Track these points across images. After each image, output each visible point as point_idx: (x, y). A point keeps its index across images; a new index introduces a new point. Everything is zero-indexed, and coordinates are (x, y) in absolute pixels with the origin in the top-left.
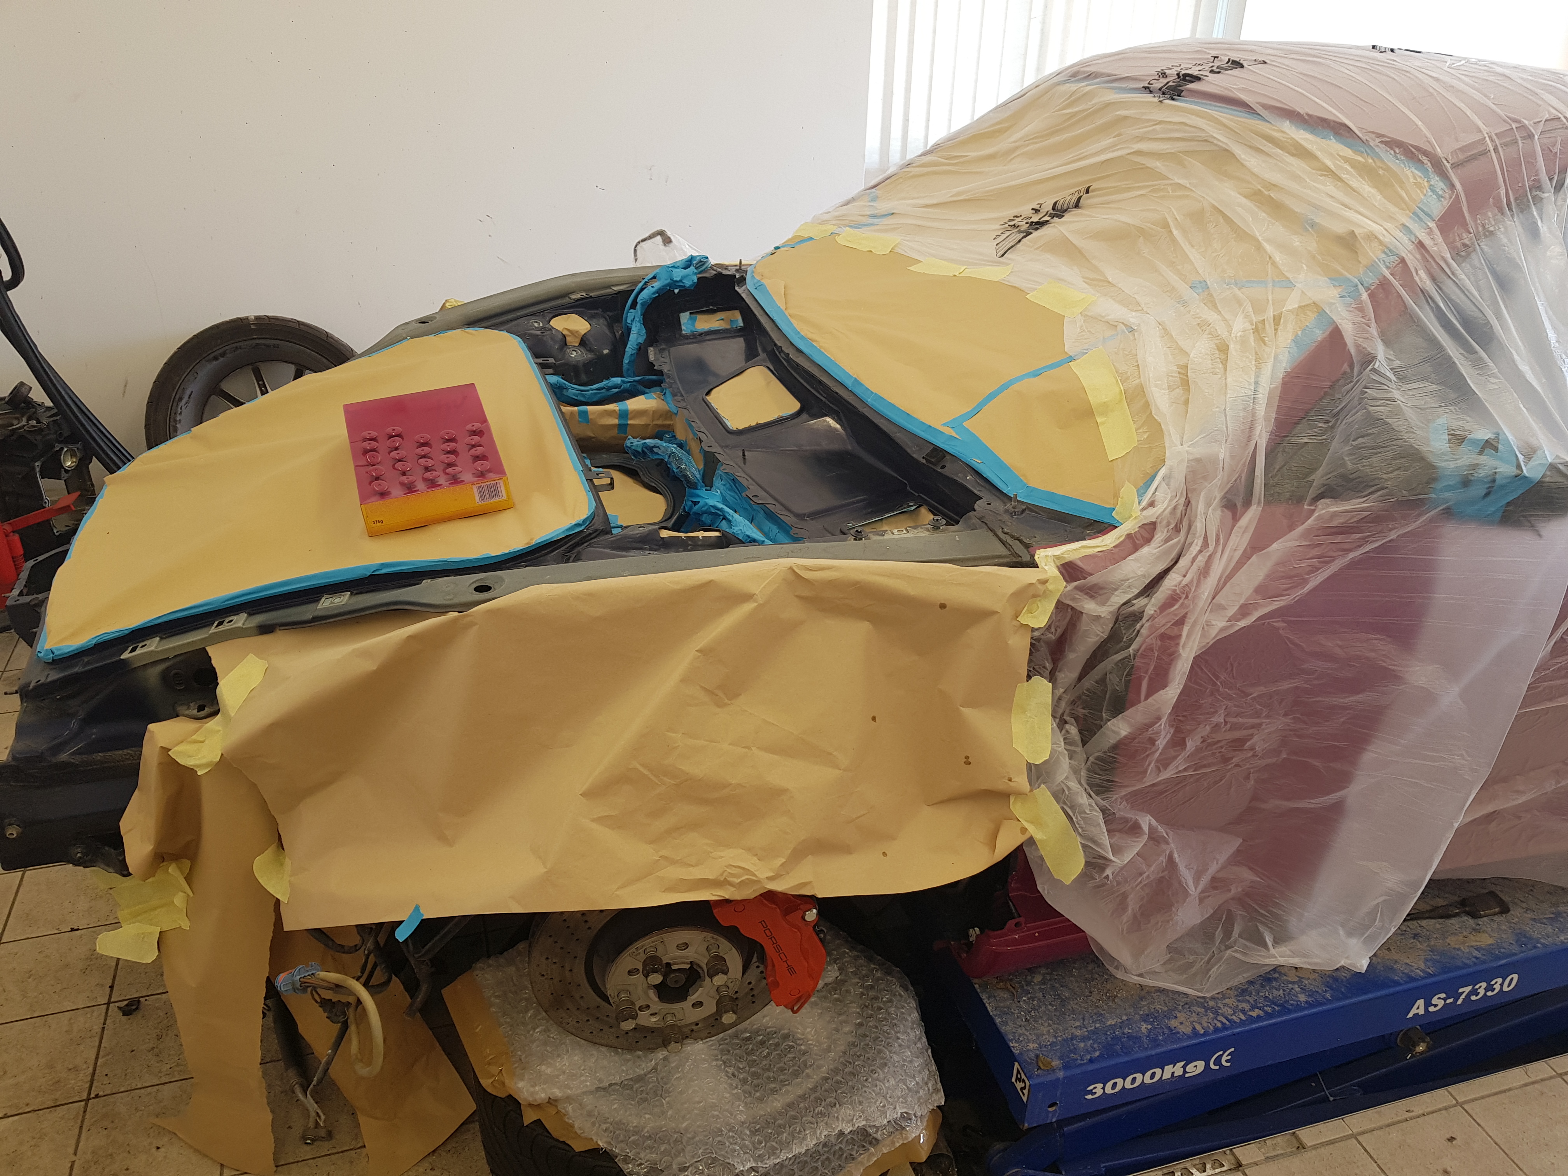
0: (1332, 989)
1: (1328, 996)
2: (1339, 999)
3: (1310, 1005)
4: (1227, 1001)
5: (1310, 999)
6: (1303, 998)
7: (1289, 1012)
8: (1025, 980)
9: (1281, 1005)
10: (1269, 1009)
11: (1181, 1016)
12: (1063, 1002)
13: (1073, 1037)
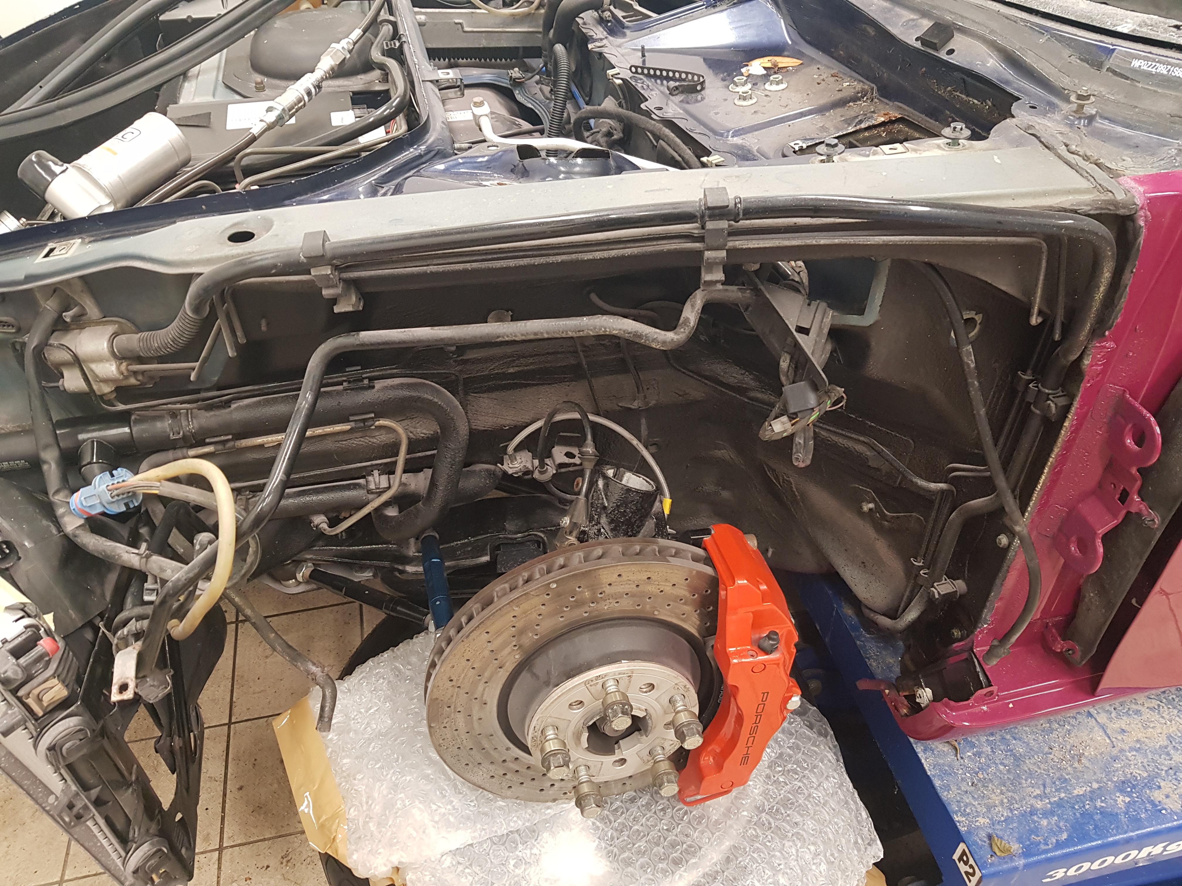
12: (1018, 759)
13: (1033, 812)
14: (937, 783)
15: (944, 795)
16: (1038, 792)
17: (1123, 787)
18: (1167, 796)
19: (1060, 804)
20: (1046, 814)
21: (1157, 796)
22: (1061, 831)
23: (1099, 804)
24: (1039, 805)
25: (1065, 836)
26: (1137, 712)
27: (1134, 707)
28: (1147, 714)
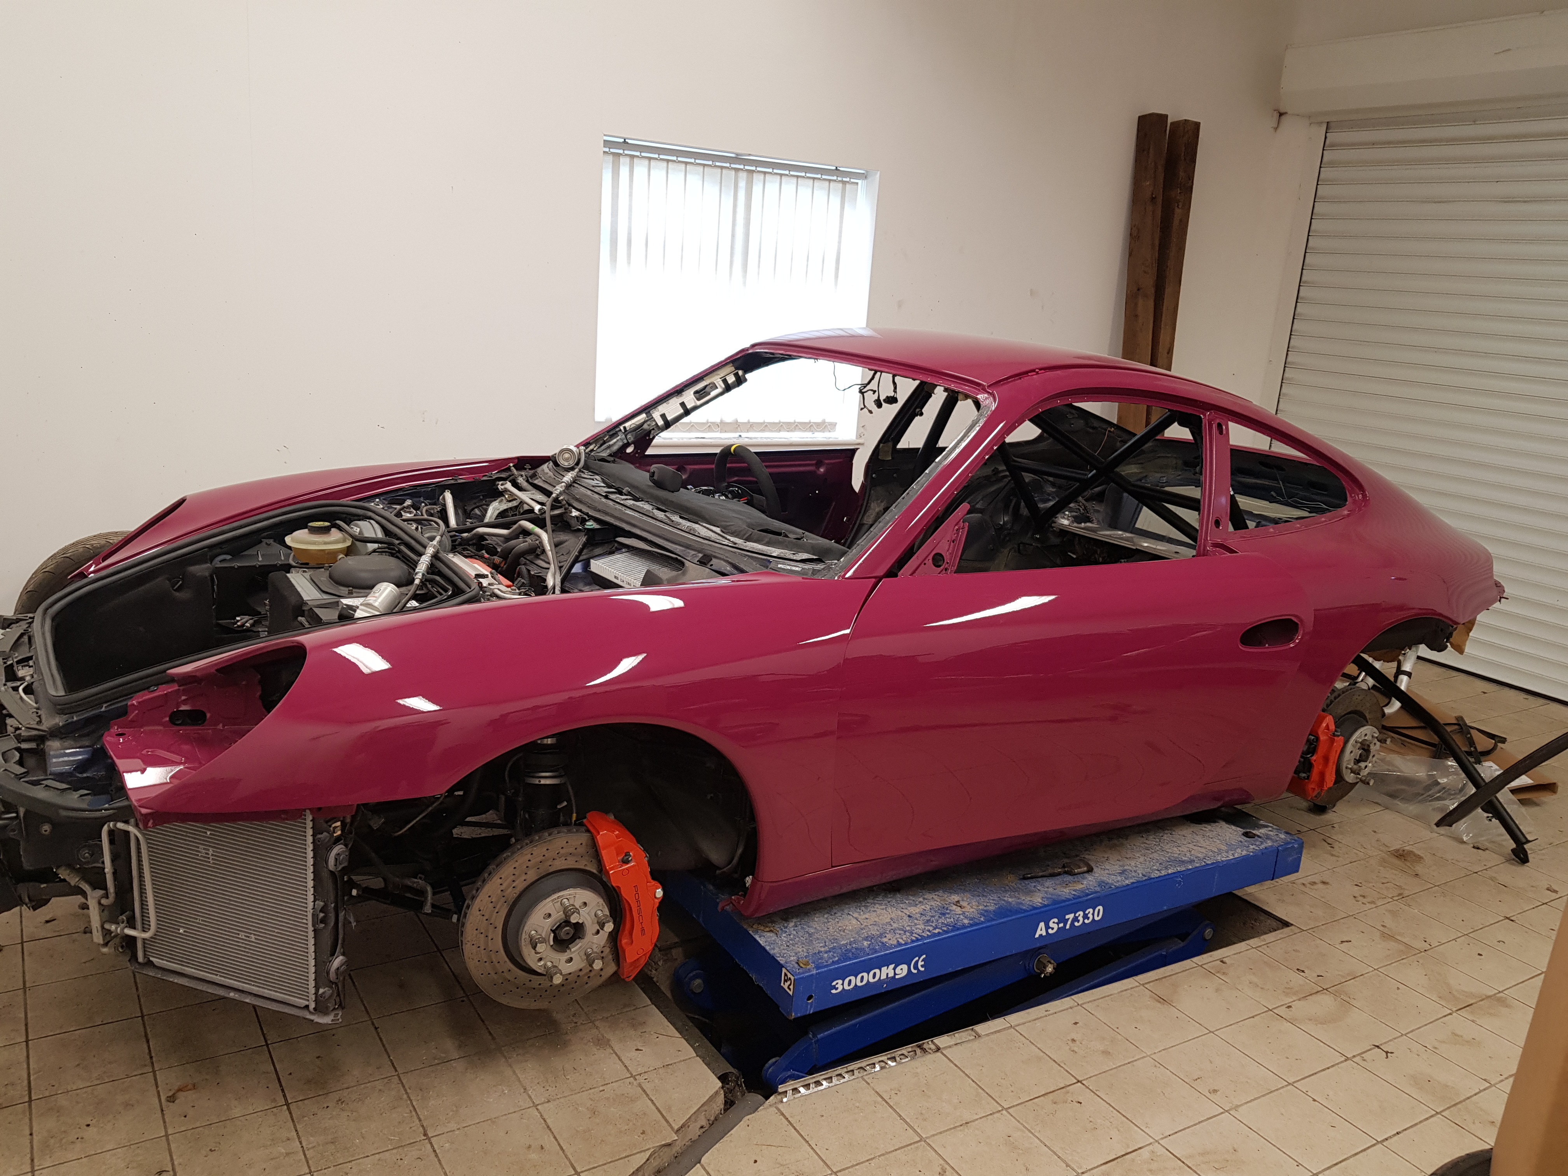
0: (984, 916)
1: (982, 919)
2: (989, 921)
3: (971, 925)
4: (918, 926)
5: (971, 922)
6: (966, 921)
7: (958, 929)
8: (783, 926)
9: (954, 926)
10: (945, 929)
11: (889, 936)
12: (810, 935)
13: (820, 952)
14: (768, 948)
15: (772, 952)
16: (821, 945)
17: (866, 939)
18: (890, 939)
19: (834, 948)
20: (826, 952)
21: (885, 940)
22: (835, 957)
23: (854, 946)
24: (823, 949)
25: (837, 959)
26: (875, 911)
27: (873, 909)
28: (879, 911)
